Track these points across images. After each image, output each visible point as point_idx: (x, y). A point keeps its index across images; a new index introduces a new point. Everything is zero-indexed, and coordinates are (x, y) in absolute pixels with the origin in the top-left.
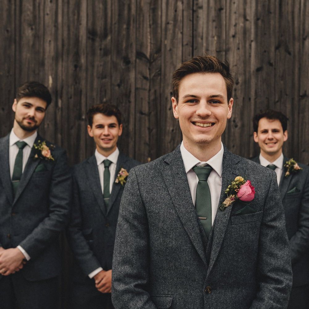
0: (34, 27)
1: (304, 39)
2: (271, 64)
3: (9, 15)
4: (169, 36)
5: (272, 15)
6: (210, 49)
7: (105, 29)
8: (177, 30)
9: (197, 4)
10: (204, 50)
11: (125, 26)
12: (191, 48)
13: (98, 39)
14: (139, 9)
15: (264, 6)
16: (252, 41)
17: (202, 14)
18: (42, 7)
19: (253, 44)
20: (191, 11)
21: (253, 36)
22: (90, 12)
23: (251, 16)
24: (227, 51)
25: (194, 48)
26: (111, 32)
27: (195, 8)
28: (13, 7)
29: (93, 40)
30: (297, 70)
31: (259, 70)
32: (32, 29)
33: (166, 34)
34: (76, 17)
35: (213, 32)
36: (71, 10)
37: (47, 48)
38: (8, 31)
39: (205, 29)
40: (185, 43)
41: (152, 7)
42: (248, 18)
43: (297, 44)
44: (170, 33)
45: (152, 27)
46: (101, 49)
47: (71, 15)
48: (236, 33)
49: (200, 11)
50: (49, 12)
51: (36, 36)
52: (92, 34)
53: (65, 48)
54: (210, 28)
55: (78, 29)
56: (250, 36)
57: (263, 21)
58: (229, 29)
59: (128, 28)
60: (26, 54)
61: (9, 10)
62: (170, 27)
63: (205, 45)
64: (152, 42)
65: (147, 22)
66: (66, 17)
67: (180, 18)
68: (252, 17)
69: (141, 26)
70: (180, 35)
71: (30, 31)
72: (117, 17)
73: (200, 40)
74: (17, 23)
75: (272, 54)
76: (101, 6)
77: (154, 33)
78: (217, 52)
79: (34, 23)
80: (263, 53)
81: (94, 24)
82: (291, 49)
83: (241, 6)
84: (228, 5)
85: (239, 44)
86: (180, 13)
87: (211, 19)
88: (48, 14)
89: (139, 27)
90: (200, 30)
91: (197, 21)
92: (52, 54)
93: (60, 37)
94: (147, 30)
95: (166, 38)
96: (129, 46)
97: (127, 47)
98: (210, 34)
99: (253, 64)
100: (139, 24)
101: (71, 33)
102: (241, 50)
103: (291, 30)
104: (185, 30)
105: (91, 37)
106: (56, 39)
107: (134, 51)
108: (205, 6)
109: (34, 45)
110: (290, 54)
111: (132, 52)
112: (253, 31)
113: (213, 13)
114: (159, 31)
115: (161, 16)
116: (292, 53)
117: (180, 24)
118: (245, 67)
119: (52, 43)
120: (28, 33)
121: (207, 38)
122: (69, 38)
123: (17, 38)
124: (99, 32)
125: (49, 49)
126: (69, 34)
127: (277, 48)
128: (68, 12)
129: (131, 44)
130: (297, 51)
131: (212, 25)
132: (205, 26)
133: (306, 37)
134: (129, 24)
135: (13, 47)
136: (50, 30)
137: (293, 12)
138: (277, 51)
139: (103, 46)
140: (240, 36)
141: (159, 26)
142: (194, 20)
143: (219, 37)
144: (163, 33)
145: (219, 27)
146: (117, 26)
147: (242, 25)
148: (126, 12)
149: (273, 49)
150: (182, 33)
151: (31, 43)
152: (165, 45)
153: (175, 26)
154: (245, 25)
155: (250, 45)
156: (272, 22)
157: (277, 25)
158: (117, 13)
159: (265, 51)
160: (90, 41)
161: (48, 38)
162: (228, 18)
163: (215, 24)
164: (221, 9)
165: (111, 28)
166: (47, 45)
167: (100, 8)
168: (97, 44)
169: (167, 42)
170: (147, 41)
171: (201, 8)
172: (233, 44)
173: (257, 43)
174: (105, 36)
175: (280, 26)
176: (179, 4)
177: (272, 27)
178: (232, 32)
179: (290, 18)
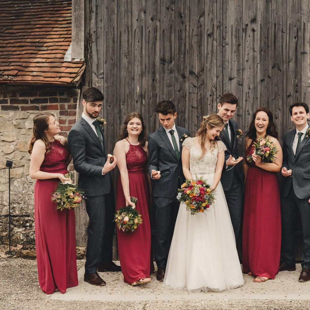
0: (128, 57)
1: (289, 62)
2: (269, 77)
3: (113, 50)
4: (209, 62)
5: (270, 48)
6: (233, 68)
7: (171, 57)
8: (213, 57)
9: (225, 42)
10: (230, 70)
11: (182, 56)
12: (222, 69)
13: (166, 64)
14: (191, 46)
15: (265, 43)
16: (258, 64)
17: (228, 48)
18: (133, 45)
19: (259, 66)
20: (222, 46)
21: (258, 61)
22: (162, 47)
23: (257, 48)
24: (243, 70)
25: (224, 68)
26: (174, 60)
27: (224, 45)
28: (116, 45)
29: (164, 64)
30: (285, 80)
31: (262, 81)
32: (127, 58)
33: (207, 60)
34: (153, 51)
35: (235, 58)
36: (150, 47)
37: (136, 70)
38: (112, 60)
39: (230, 57)
40: (218, 65)
41: (199, 44)
42: (255, 50)
43: (285, 65)
44: (209, 59)
45: (198, 56)
46: (168, 70)
47: (150, 50)
48: (248, 59)
49: (227, 46)
50: (137, 48)
51: (129, 62)
52: (163, 60)
53: (147, 69)
54: (233, 56)
55: (154, 58)
56: (257, 61)
57: (264, 52)
58: (244, 56)
59: (184, 57)
60: (124, 73)
61: (113, 47)
62: (209, 56)
63: (230, 66)
64: (199, 65)
65: (196, 54)
66: (147, 51)
67: (215, 51)
68: (258, 50)
69: (192, 56)
70: (215, 61)
71: (126, 59)
72: (178, 51)
73: (227, 63)
74: (118, 55)
75: (270, 72)
76: (168, 44)
77: (200, 59)
78: (237, 70)
79: (128, 55)
80: (265, 71)
81: (164, 54)
82: (281, 68)
83: (251, 43)
84: (243, 43)
85: (250, 65)
86: (215, 48)
87: (233, 51)
88: (136, 49)
89: (191, 56)
90: (227, 57)
91: (225, 52)
92: (140, 73)
93: (144, 63)
94: (196, 58)
95: (207, 63)
96: (185, 67)
97: (184, 69)
98: (233, 60)
99: (259, 77)
100: (191, 55)
101: (150, 61)
102: (252, 69)
103: (281, 57)
104: (218, 59)
105: (162, 62)
106: (141, 64)
108: (230, 43)
109: (128, 68)
110: (280, 71)
111: (187, 71)
112: (258, 57)
113: (235, 48)
114: (203, 58)
115: (204, 50)
116: (282, 70)
117: (215, 54)
118: (254, 79)
119: (139, 66)
120: (125, 61)
121: (231, 62)
122: (149, 64)
123: (118, 64)
124: (167, 60)
125: (137, 70)
126: (149, 61)
127: (273, 68)
128: (148, 48)
129: (186, 66)
130: (285, 69)
131: (234, 55)
132: (230, 55)
133: (290, 61)
134: (184, 55)
135: (116, 69)
136: (138, 58)
137: (282, 46)
138: (273, 69)
139: (169, 68)
140: (251, 61)
141: (203, 55)
142: (223, 52)
143: (238, 62)
144: (205, 60)
145: (238, 55)
146: (177, 56)
147: (252, 54)
148: (183, 48)
149: (270, 68)
150: (216, 59)
151: (127, 66)
152: (207, 67)
153: (212, 55)
154: (254, 54)
155: (257, 66)
156: (270, 53)
157: (273, 54)
158: (178, 48)
159: (266, 70)
160: (162, 65)
161: (137, 63)
162: (243, 50)
163: (236, 54)
164: (239, 45)
165: (174, 57)
166: (136, 67)
167: (167, 45)
168: (166, 67)
169: (208, 65)
170: (196, 65)
171: (227, 44)
172: (247, 65)
173: (261, 65)
174: (171, 62)
175: (274, 55)
176: (215, 42)
177: (270, 55)
178: (246, 59)
179: (280, 49)
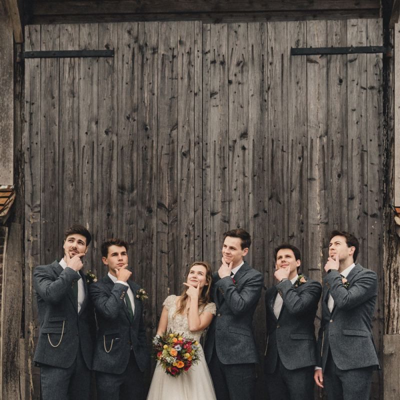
0: (74, 183)
1: (292, 191)
2: (265, 212)
3: (54, 174)
4: (184, 191)
5: (266, 172)
6: (216, 199)
7: (132, 185)
8: (190, 185)
9: (206, 164)
10: (212, 201)
11: (148, 182)
12: (201, 200)
13: (126, 193)
14: (159, 168)
15: (259, 165)
16: (250, 193)
17: (210, 172)
18: (80, 168)
19: (251, 196)
20: (201, 170)
21: (250, 189)
22: (120, 171)
23: (249, 173)
24: (230, 201)
25: (204, 199)
26: (137, 186)
27: (204, 168)
28: (57, 167)
29: (122, 193)
30: (286, 216)
31: (256, 216)
32: (72, 185)
33: (181, 189)
34: (108, 175)
35: (219, 186)
36: (104, 170)
37: (85, 200)
38: (52, 187)
39: (212, 184)
40: (196, 195)
41: (170, 167)
42: (246, 175)
43: (286, 195)
44: (184, 187)
45: (170, 182)
46: (128, 201)
47: (104, 173)
48: (237, 187)
49: (208, 170)
50: (86, 172)
51: (75, 191)
52: (121, 188)
53: (100, 200)
54: (216, 183)
55: (110, 185)
56: (248, 189)
57: (259, 177)
58: (232, 184)
59: (150, 184)
60: (68, 205)
61: (54, 170)
62: (184, 182)
63: (212, 196)
64: (170, 195)
65: (165, 181)
66: (100, 175)
67: (192, 176)
68: (250, 174)
69: (161, 182)
70: (192, 189)
71: (71, 187)
72: (141, 175)
73: (208, 192)
74: (60, 180)
75: (266, 204)
76: (128, 166)
77: (172, 187)
78: (222, 202)
79: (74, 180)
80: (259, 203)
81: (123, 180)
82: (281, 199)
83: (241, 165)
84: (230, 164)
85: (239, 196)
86: (192, 172)
87: (217, 176)
88: (85, 173)
89: (160, 183)
90: (208, 185)
91: (206, 178)
92: (89, 205)
93: (95, 191)
94: (166, 184)
95: (181, 192)
96: (151, 198)
97: (149, 200)
98: (217, 188)
99: (251, 212)
100: (160, 180)
101: (105, 189)
102: (242, 201)
103: (281, 184)
104: (196, 185)
105: (121, 191)
106: (92, 193)
107: (156, 202)
108: (212, 166)
109: (74, 198)
110: (280, 203)
111: (154, 203)
112: (251, 185)
113: (218, 172)
114: (176, 186)
115: (177, 174)
116: (282, 202)
117: (192, 180)
118: (245, 214)
119: (89, 196)
120: (69, 188)
121: (214, 191)
122: (103, 193)
123: (60, 192)
124: (127, 187)
125: (87, 201)
126: (102, 189)
127: (270, 199)
128: (102, 171)
129: (153, 197)
130: (286, 200)
131: (218, 181)
132: (212, 181)
133: (293, 189)
134: (151, 181)
135: (57, 199)
136: (87, 185)
137: (282, 170)
138: (270, 201)
139: (130, 199)
140: (240, 189)
141: (176, 181)
142: (203, 177)
143: (224, 190)
144: (179, 187)
145: (223, 182)
146: (141, 181)
147: (241, 180)
148: (149, 171)
149: (267, 199)
150: (194, 187)
151: (72, 196)
152: (181, 197)
153: (188, 182)
154: (244, 181)
155: (249, 197)
156: (266, 179)
157: (270, 180)
158: (141, 171)
159: (261, 201)
160: (120, 194)
161: (86, 192)
162: (230, 175)
163: (220, 179)
164: (225, 168)
165: (137, 183)
166: (85, 197)
167: (128, 168)
168: (125, 197)
169: (183, 195)
170: (166, 194)
171: (209, 167)
172: (235, 195)
173: (254, 195)
174: (132, 190)
175: (272, 182)
176: (192, 164)
177: (265, 181)
178: (234, 187)
179: (280, 175)
